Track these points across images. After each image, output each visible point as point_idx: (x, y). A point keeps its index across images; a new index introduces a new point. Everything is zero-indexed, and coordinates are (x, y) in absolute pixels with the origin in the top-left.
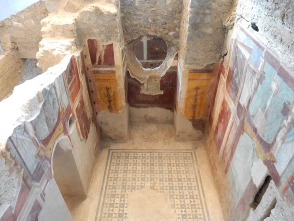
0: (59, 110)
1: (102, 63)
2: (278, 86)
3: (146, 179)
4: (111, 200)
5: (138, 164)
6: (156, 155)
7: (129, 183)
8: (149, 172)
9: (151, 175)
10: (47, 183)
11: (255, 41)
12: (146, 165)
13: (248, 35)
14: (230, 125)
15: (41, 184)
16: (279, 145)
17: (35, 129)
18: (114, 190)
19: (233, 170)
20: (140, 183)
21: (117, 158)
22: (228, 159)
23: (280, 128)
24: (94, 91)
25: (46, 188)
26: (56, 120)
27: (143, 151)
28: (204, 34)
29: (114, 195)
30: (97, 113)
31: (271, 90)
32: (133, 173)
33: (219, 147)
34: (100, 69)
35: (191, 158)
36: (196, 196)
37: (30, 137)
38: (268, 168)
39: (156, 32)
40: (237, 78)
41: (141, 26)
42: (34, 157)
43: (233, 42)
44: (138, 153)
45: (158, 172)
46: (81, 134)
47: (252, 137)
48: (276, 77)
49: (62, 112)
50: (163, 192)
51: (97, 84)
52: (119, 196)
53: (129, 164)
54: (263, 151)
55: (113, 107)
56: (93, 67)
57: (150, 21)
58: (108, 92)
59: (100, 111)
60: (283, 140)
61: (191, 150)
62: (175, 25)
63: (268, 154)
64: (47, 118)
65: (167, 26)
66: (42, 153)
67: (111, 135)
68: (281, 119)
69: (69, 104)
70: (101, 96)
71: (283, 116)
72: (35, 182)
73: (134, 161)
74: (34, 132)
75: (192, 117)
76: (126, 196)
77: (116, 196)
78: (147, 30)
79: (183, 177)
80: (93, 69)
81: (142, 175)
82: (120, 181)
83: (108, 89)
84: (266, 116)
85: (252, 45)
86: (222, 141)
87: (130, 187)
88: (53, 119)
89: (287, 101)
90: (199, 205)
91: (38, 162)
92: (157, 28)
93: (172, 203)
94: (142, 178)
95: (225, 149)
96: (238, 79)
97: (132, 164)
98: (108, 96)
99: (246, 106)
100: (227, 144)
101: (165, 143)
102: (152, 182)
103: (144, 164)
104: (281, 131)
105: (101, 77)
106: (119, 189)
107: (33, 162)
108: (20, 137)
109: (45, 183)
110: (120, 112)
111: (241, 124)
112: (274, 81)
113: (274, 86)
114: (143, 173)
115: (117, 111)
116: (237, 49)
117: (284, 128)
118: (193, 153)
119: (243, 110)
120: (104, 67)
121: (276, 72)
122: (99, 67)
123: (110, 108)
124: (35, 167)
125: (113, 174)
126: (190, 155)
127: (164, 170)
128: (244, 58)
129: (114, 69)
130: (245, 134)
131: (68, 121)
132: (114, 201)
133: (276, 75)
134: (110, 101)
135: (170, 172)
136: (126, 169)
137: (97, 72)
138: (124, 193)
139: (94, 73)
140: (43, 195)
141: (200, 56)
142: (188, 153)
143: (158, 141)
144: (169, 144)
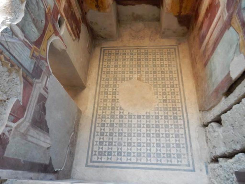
0: (45, 12)
3: (134, 72)
4: (105, 89)
5: (126, 60)
6: (143, 51)
7: (119, 76)
8: (136, 66)
9: (138, 69)
10: (47, 79)
12: (134, 60)
14: (217, 20)
15: (42, 80)
17: (23, 31)
18: (107, 81)
19: (212, 64)
20: (128, 75)
21: (109, 55)
22: (209, 54)
25: (48, 83)
26: (44, 22)
27: (131, 48)
29: (108, 85)
30: (86, 13)
32: (123, 67)
33: (201, 43)
35: (174, 53)
36: (176, 85)
37: (20, 40)
42: (29, 59)
44: (127, 50)
45: (144, 66)
46: (73, 35)
47: (238, 32)
49: (48, 13)
50: (148, 82)
52: (112, 86)
53: (119, 60)
55: (101, 5)
59: (88, 10)
61: (175, 46)
64: (34, 20)
66: (36, 54)
67: (102, 34)
69: (55, 4)
72: (35, 79)
73: (123, 57)
74: (24, 35)
75: (178, 13)
76: (117, 86)
77: (110, 86)
79: (165, 70)
81: (130, 69)
82: (112, 74)
86: (205, 37)
87: (120, 79)
88: (41, 21)
90: (177, 92)
91: (34, 62)
93: (156, 91)
94: (130, 72)
95: (207, 44)
100: (210, 39)
101: (151, 40)
102: (139, 75)
103: (132, 59)
106: (111, 80)
107: (29, 62)
108: (9, 40)
109: (46, 79)
110: (107, 10)
111: (229, 18)
114: (131, 67)
115: (104, 9)
118: (177, 49)
123: (97, 7)
124: (33, 66)
125: (106, 69)
126: (173, 50)
127: (150, 65)
130: (231, 29)
131: (57, 22)
132: (108, 90)
135: (155, 66)
136: (116, 64)
138: (116, 84)
140: (46, 89)
142: (172, 48)
143: (144, 38)
144: (154, 41)
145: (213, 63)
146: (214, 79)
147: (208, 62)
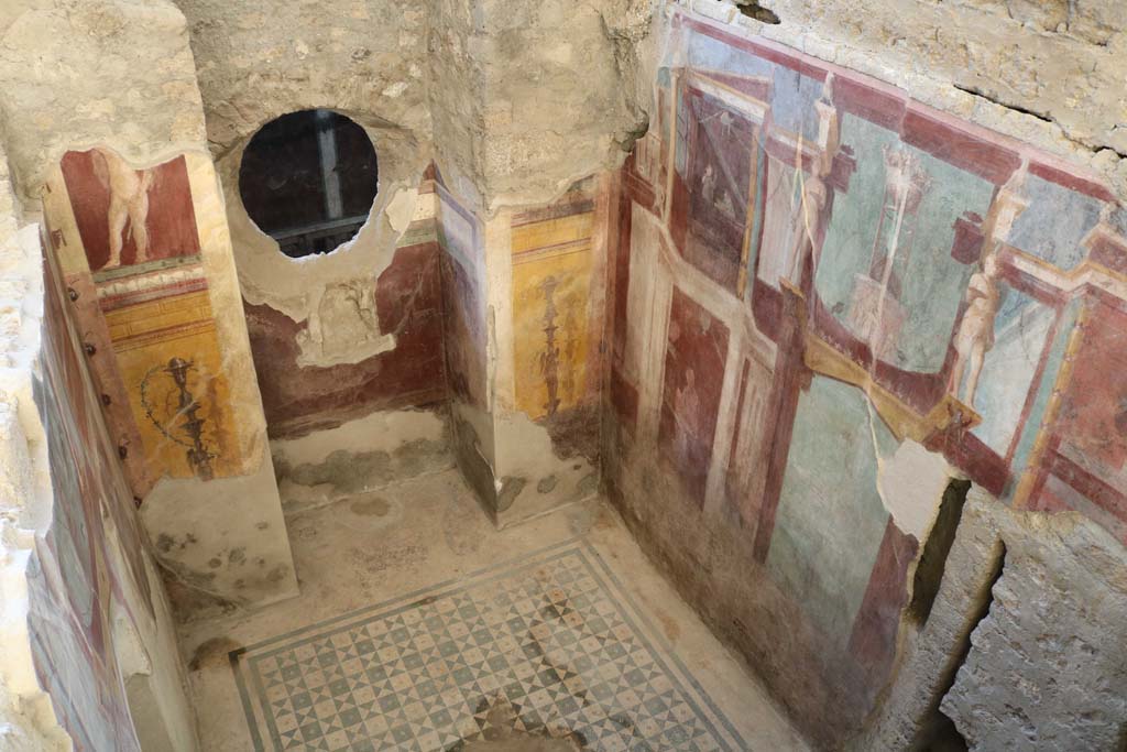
0: (80, 486)
1: (141, 255)
2: (915, 177)
5: (389, 670)
8: (451, 681)
11: (775, 57)
12: (425, 657)
13: (736, 42)
14: (737, 377)
16: (975, 361)
19: (793, 533)
20: (434, 735)
21: (287, 677)
22: (758, 503)
23: (964, 307)
24: (115, 399)
26: (85, 532)
27: (385, 609)
28: (545, 67)
30: (138, 501)
31: (889, 195)
32: (386, 709)
33: (695, 483)
34: (132, 285)
36: (669, 694)
37: (65, 616)
38: (950, 454)
39: (331, 90)
40: (722, 199)
41: (265, 76)
42: (99, 716)
43: (673, 80)
44: (369, 626)
45: (487, 667)
47: (854, 382)
48: (901, 152)
51: (126, 358)
53: (352, 683)
54: (913, 411)
55: (213, 449)
56: (98, 283)
57: (303, 48)
58: (182, 385)
59: (150, 486)
60: (986, 340)
62: (406, 54)
63: (936, 410)
64: (70, 521)
65: (374, 63)
66: (107, 693)
68: (959, 278)
70: (150, 413)
71: (962, 267)
73: (365, 662)
75: (546, 407)
78: (294, 86)
79: (589, 650)
80: (100, 292)
81: (428, 706)
83: (179, 371)
84: (894, 288)
85: (765, 72)
88: (80, 526)
89: (965, 213)
90: (692, 722)
91: (112, 737)
92: (333, 76)
94: (434, 717)
95: (731, 474)
96: (728, 200)
97: (364, 679)
98: (183, 401)
99: (794, 282)
100: (738, 453)
101: (457, 549)
103: (416, 656)
104: (969, 313)
105: (140, 321)
108: (47, 614)
110: (247, 464)
111: (790, 353)
112: (895, 165)
113: (901, 183)
114: (426, 695)
115: (231, 463)
116: (695, 98)
117: (979, 302)
119: (787, 302)
120: (154, 272)
121: (895, 137)
122: (127, 278)
123: (197, 461)
126: (574, 559)
127: (508, 653)
128: (741, 123)
129: (198, 272)
130: (818, 382)
133: (901, 145)
134: (194, 427)
135: (534, 650)
136: (346, 707)
137: (120, 302)
139: (106, 311)
141: (543, 157)
142: (564, 554)
143: (425, 550)
144: (474, 548)
145: (799, 528)
146: (830, 584)
147: (768, 539)
